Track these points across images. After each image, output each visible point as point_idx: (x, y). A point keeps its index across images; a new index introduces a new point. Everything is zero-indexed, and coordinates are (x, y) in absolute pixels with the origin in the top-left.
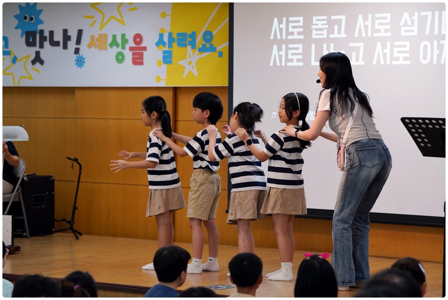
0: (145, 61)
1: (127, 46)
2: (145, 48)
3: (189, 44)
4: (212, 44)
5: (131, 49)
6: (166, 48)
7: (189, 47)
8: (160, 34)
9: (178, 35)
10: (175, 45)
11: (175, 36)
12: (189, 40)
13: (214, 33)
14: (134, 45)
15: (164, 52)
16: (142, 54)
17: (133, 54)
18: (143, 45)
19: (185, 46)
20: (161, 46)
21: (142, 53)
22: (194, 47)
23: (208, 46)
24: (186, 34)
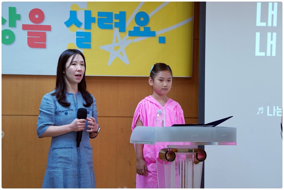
0: (48, 43)
1: (19, 24)
2: (49, 28)
3: (116, 26)
4: (149, 28)
5: (25, 27)
6: (82, 29)
7: (116, 30)
8: (71, 12)
9: (100, 14)
10: (95, 26)
11: (95, 15)
12: (115, 21)
13: (150, 15)
14: (30, 23)
15: (78, 34)
16: (44, 35)
17: (29, 34)
18: (45, 23)
19: (110, 27)
20: (74, 27)
21: (45, 33)
22: (122, 30)
23: (142, 29)
24: (112, 13)
